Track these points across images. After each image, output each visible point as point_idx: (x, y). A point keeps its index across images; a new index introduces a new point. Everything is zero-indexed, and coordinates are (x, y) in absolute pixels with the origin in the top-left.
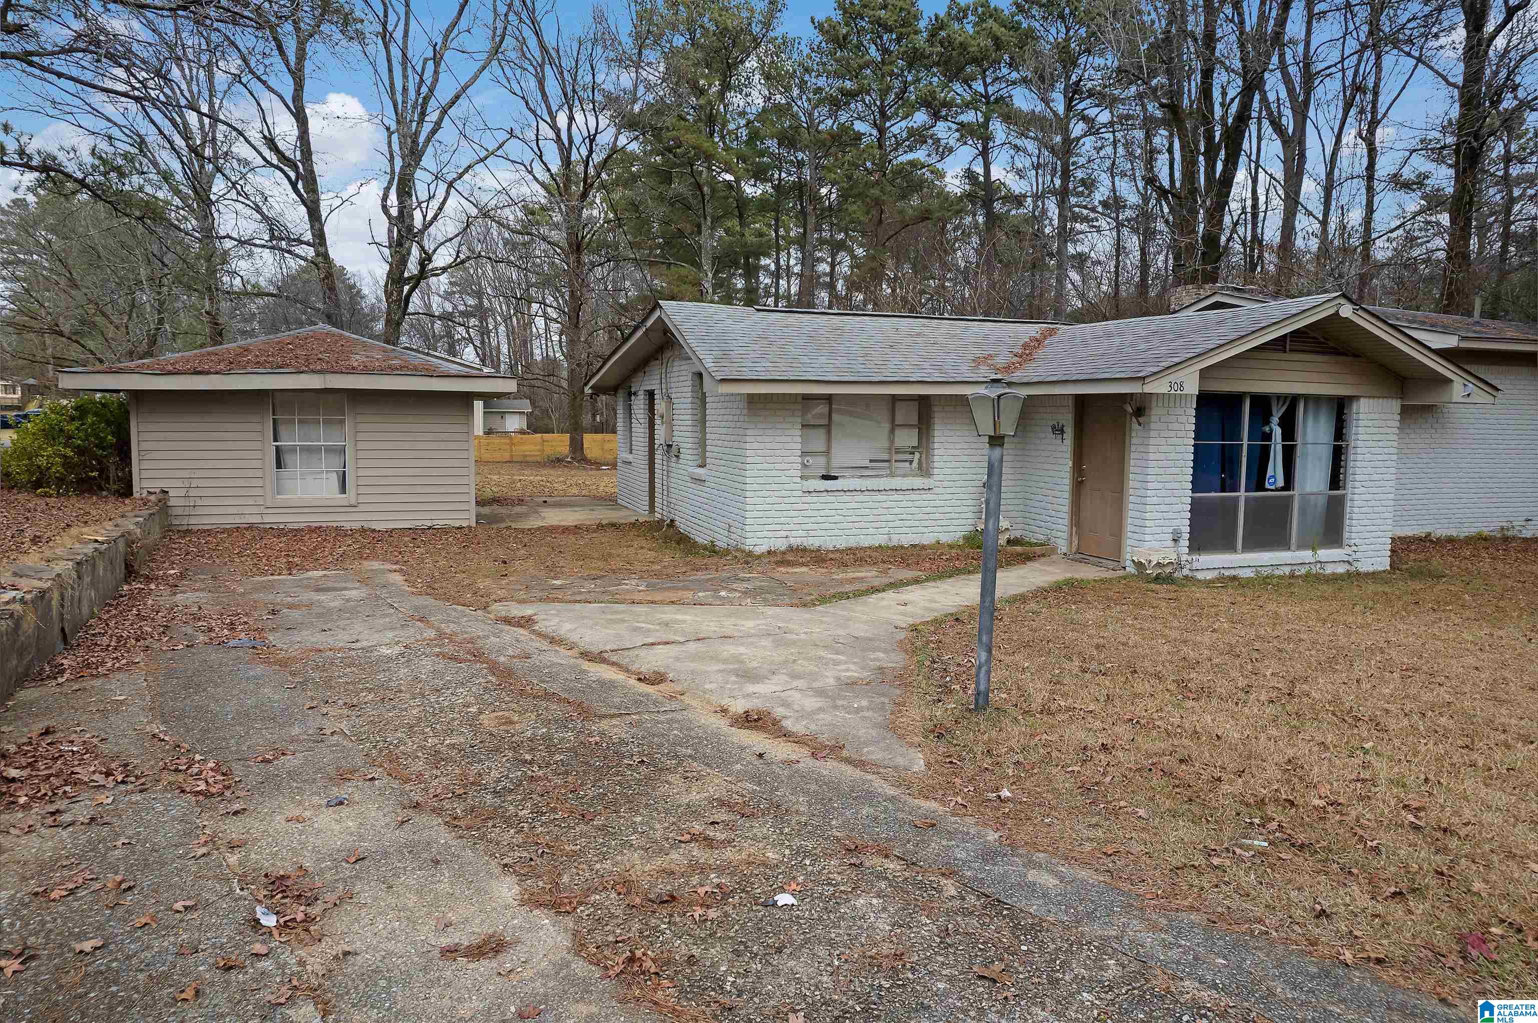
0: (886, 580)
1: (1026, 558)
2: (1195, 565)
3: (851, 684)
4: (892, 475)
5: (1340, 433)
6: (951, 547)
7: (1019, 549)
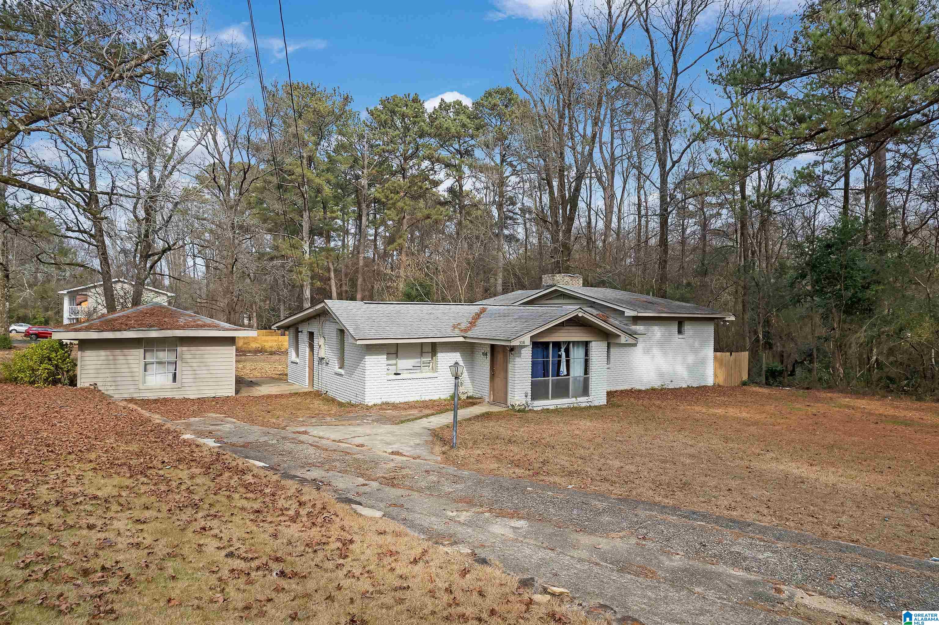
0: (422, 414)
1: (473, 404)
2: (534, 405)
3: (419, 444)
4: (421, 372)
5: (587, 354)
6: (445, 400)
7: (471, 400)
